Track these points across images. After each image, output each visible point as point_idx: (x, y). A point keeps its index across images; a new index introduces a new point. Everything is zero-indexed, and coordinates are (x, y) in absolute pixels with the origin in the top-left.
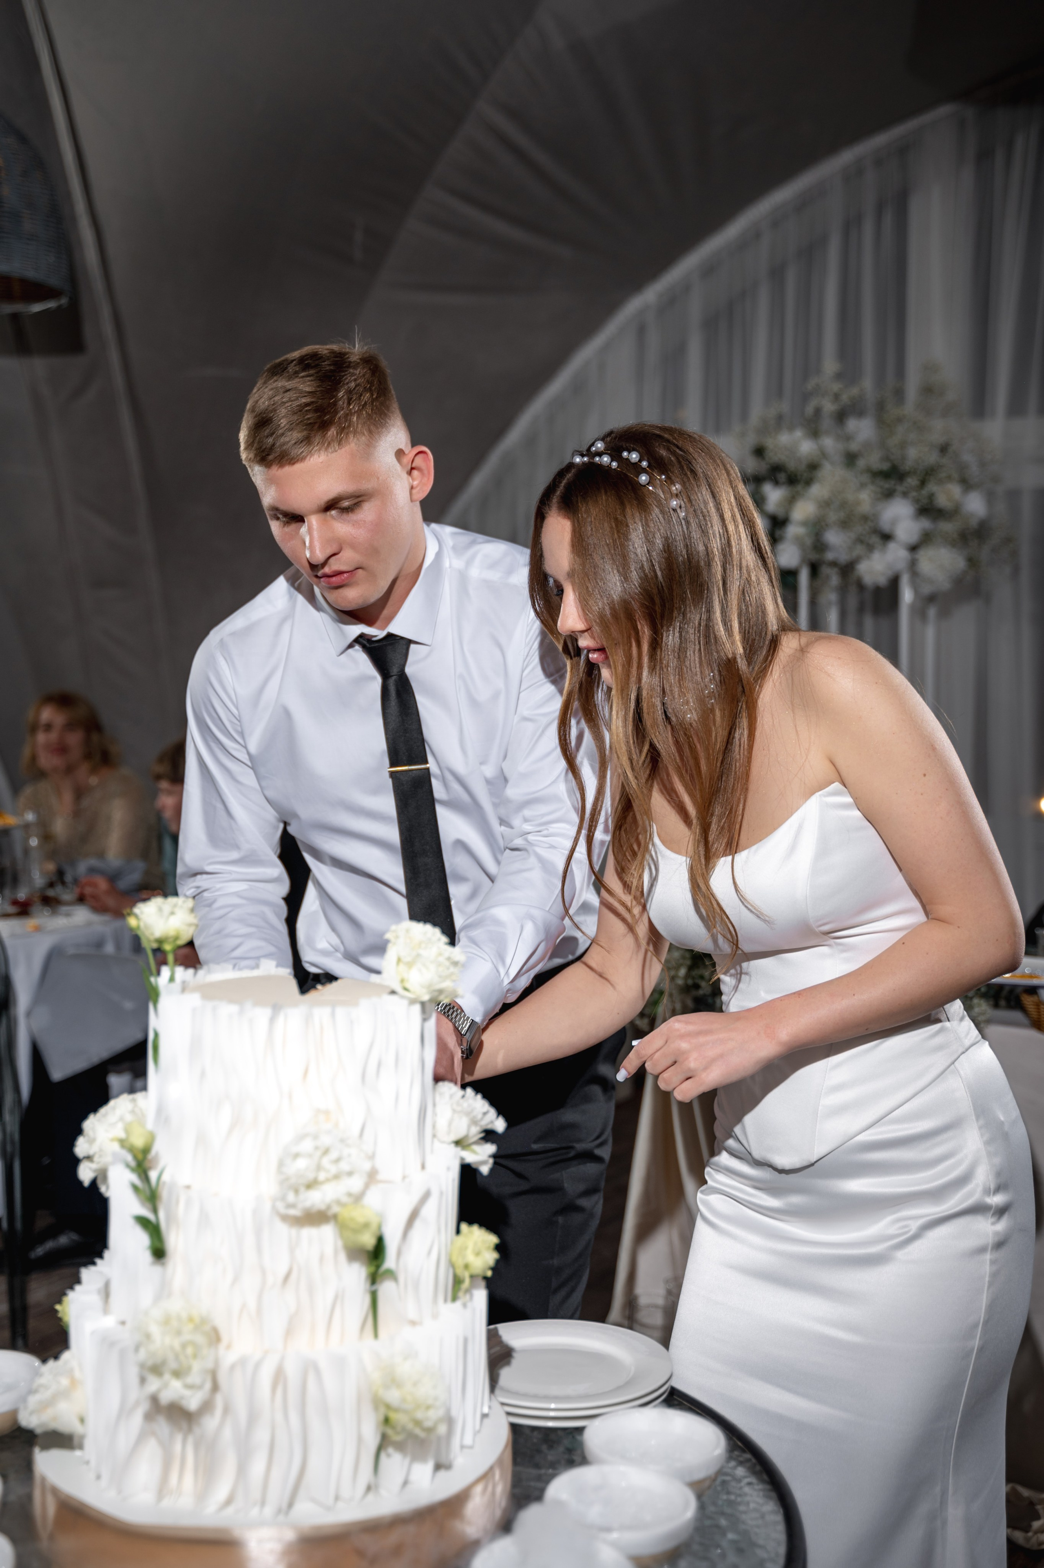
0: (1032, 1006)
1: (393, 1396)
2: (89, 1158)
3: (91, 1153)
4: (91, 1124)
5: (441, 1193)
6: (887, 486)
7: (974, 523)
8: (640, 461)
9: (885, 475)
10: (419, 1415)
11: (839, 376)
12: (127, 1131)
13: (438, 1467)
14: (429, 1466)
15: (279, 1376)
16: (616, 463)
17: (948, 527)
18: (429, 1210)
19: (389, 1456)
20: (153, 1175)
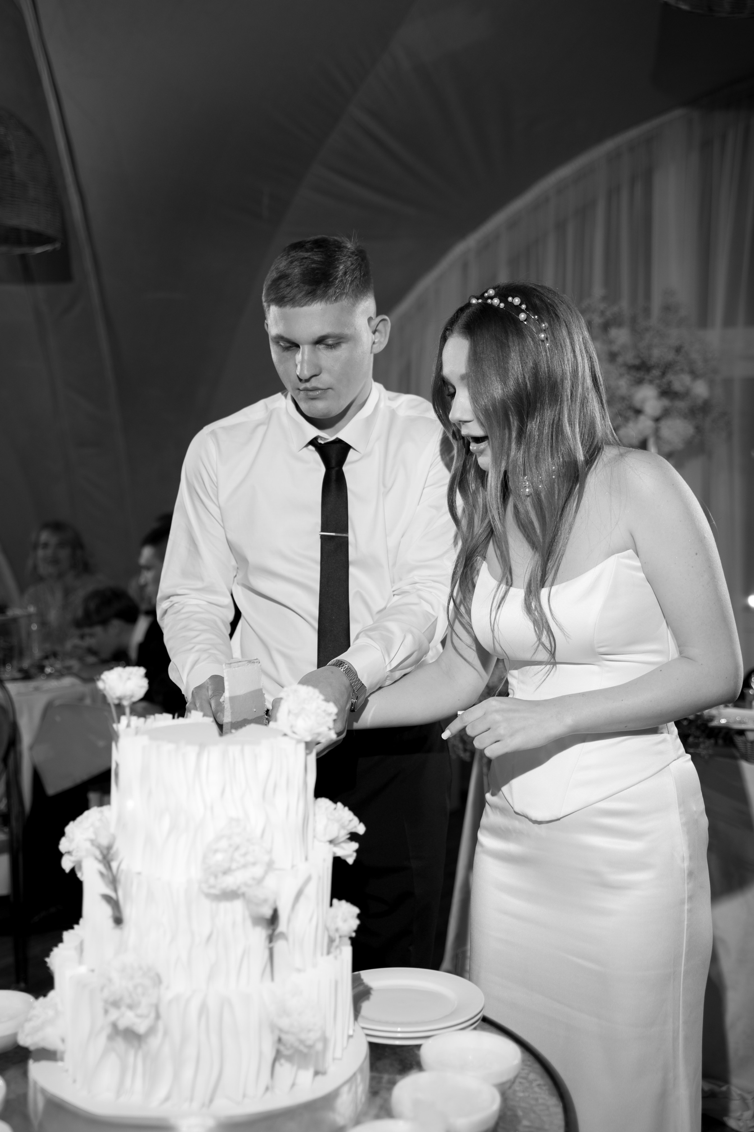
0: (741, 744)
1: (284, 1023)
2: (69, 853)
3: (71, 849)
4: (71, 828)
5: (319, 878)
6: (638, 376)
7: (700, 402)
8: (521, 304)
9: (637, 368)
10: (303, 1036)
11: (604, 298)
12: (96, 833)
13: (317, 1073)
14: (311, 1072)
15: (203, 1008)
16: (504, 305)
17: (681, 405)
18: (311, 890)
19: (281, 1065)
20: (114, 865)
